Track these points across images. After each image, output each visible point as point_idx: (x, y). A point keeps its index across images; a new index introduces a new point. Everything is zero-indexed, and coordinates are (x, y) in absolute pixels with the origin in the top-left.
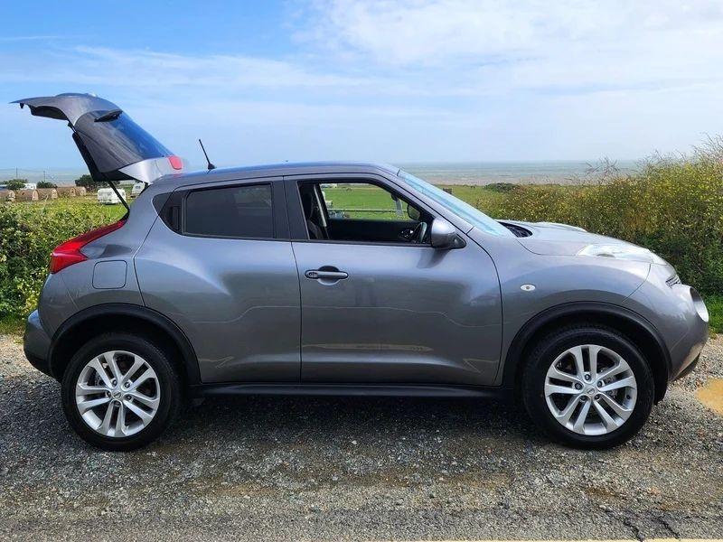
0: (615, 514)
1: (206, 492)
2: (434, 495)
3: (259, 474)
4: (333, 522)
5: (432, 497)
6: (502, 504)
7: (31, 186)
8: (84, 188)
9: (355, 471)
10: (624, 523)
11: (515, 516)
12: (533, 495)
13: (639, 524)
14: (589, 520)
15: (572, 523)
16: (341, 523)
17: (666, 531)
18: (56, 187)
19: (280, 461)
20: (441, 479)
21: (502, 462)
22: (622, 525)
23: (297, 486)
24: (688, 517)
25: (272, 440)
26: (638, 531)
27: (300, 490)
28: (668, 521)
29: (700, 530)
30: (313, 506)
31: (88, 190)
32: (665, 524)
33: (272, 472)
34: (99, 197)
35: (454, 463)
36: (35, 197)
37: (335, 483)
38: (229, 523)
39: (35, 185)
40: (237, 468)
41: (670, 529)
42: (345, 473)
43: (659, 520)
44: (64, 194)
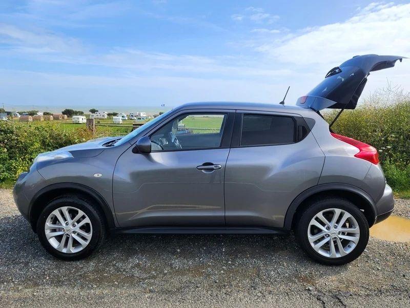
0: (313, 293)
1: (94, 280)
2: (217, 281)
3: (125, 269)
4: (160, 299)
5: (216, 282)
6: (253, 287)
7: (40, 114)
8: (66, 116)
9: (176, 267)
10: (317, 299)
11: (259, 294)
12: (270, 281)
13: (325, 299)
14: (298, 296)
15: (289, 299)
16: (165, 299)
17: (339, 304)
18: (52, 115)
19: (138, 261)
20: (222, 272)
21: (255, 262)
22: (316, 300)
23: (145, 276)
24: (351, 295)
25: (135, 249)
26: (324, 303)
27: (146, 279)
28: (341, 297)
29: (357, 303)
30: (151, 288)
31: (68, 117)
32: (338, 299)
33: (132, 268)
34: (73, 120)
35: (229, 262)
36: (42, 119)
37: (165, 274)
38: (103, 300)
39: (42, 113)
40: (114, 265)
41: (342, 302)
42: (172, 268)
43: (336, 297)
44: (56, 118)
